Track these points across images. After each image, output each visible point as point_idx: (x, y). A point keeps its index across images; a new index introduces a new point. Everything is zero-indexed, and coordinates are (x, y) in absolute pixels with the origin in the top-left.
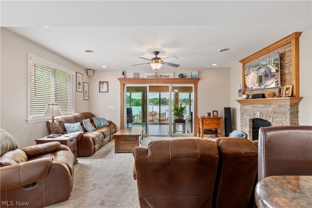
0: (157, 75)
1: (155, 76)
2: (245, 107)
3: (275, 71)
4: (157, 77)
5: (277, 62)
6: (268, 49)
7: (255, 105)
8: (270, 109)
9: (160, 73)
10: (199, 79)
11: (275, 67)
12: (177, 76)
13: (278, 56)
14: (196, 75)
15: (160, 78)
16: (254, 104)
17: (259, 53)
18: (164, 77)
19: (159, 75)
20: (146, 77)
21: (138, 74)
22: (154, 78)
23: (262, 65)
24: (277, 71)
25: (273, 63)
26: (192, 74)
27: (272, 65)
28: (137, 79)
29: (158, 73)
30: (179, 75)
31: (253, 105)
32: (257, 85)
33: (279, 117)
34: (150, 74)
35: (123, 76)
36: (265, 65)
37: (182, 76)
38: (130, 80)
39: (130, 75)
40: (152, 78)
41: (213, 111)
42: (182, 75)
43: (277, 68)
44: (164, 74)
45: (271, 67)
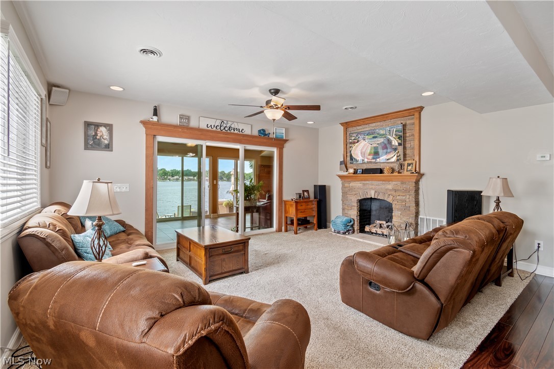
0: (225, 126)
1: (221, 126)
2: (351, 185)
3: (397, 144)
4: (225, 129)
5: (400, 134)
6: (385, 116)
7: (368, 182)
8: (390, 187)
9: (229, 122)
10: (286, 141)
11: (398, 140)
12: (256, 133)
13: (400, 127)
14: (282, 134)
15: (229, 131)
16: (365, 180)
17: (373, 118)
18: (236, 132)
19: (228, 126)
20: (203, 126)
21: (188, 118)
22: (219, 130)
23: (378, 134)
24: (400, 144)
25: (395, 135)
26: (277, 131)
27: (394, 136)
28: (184, 129)
29: (225, 122)
30: (260, 131)
31: (363, 182)
32: (371, 157)
33: (402, 196)
34: (212, 122)
35: (155, 119)
36: (383, 135)
37: (263, 132)
38: (170, 129)
39: (170, 117)
40: (215, 129)
41: (303, 191)
42: (264, 130)
43: (400, 141)
44: (234, 126)
45: (392, 138)
